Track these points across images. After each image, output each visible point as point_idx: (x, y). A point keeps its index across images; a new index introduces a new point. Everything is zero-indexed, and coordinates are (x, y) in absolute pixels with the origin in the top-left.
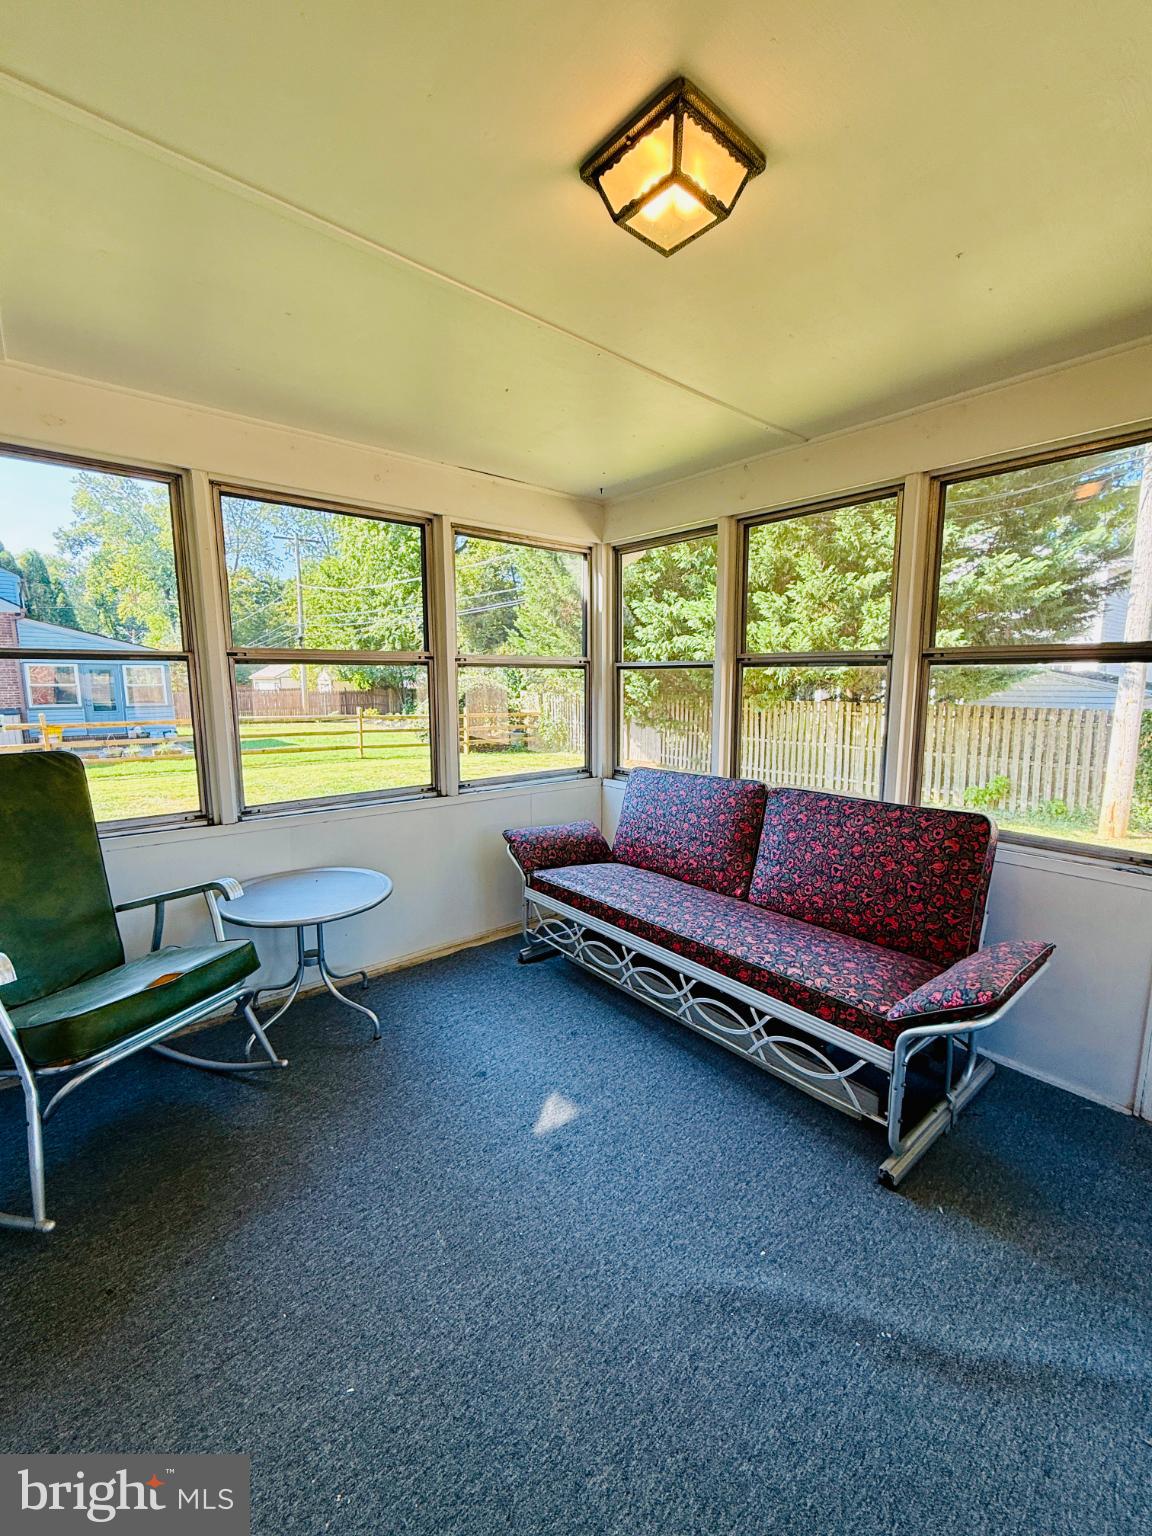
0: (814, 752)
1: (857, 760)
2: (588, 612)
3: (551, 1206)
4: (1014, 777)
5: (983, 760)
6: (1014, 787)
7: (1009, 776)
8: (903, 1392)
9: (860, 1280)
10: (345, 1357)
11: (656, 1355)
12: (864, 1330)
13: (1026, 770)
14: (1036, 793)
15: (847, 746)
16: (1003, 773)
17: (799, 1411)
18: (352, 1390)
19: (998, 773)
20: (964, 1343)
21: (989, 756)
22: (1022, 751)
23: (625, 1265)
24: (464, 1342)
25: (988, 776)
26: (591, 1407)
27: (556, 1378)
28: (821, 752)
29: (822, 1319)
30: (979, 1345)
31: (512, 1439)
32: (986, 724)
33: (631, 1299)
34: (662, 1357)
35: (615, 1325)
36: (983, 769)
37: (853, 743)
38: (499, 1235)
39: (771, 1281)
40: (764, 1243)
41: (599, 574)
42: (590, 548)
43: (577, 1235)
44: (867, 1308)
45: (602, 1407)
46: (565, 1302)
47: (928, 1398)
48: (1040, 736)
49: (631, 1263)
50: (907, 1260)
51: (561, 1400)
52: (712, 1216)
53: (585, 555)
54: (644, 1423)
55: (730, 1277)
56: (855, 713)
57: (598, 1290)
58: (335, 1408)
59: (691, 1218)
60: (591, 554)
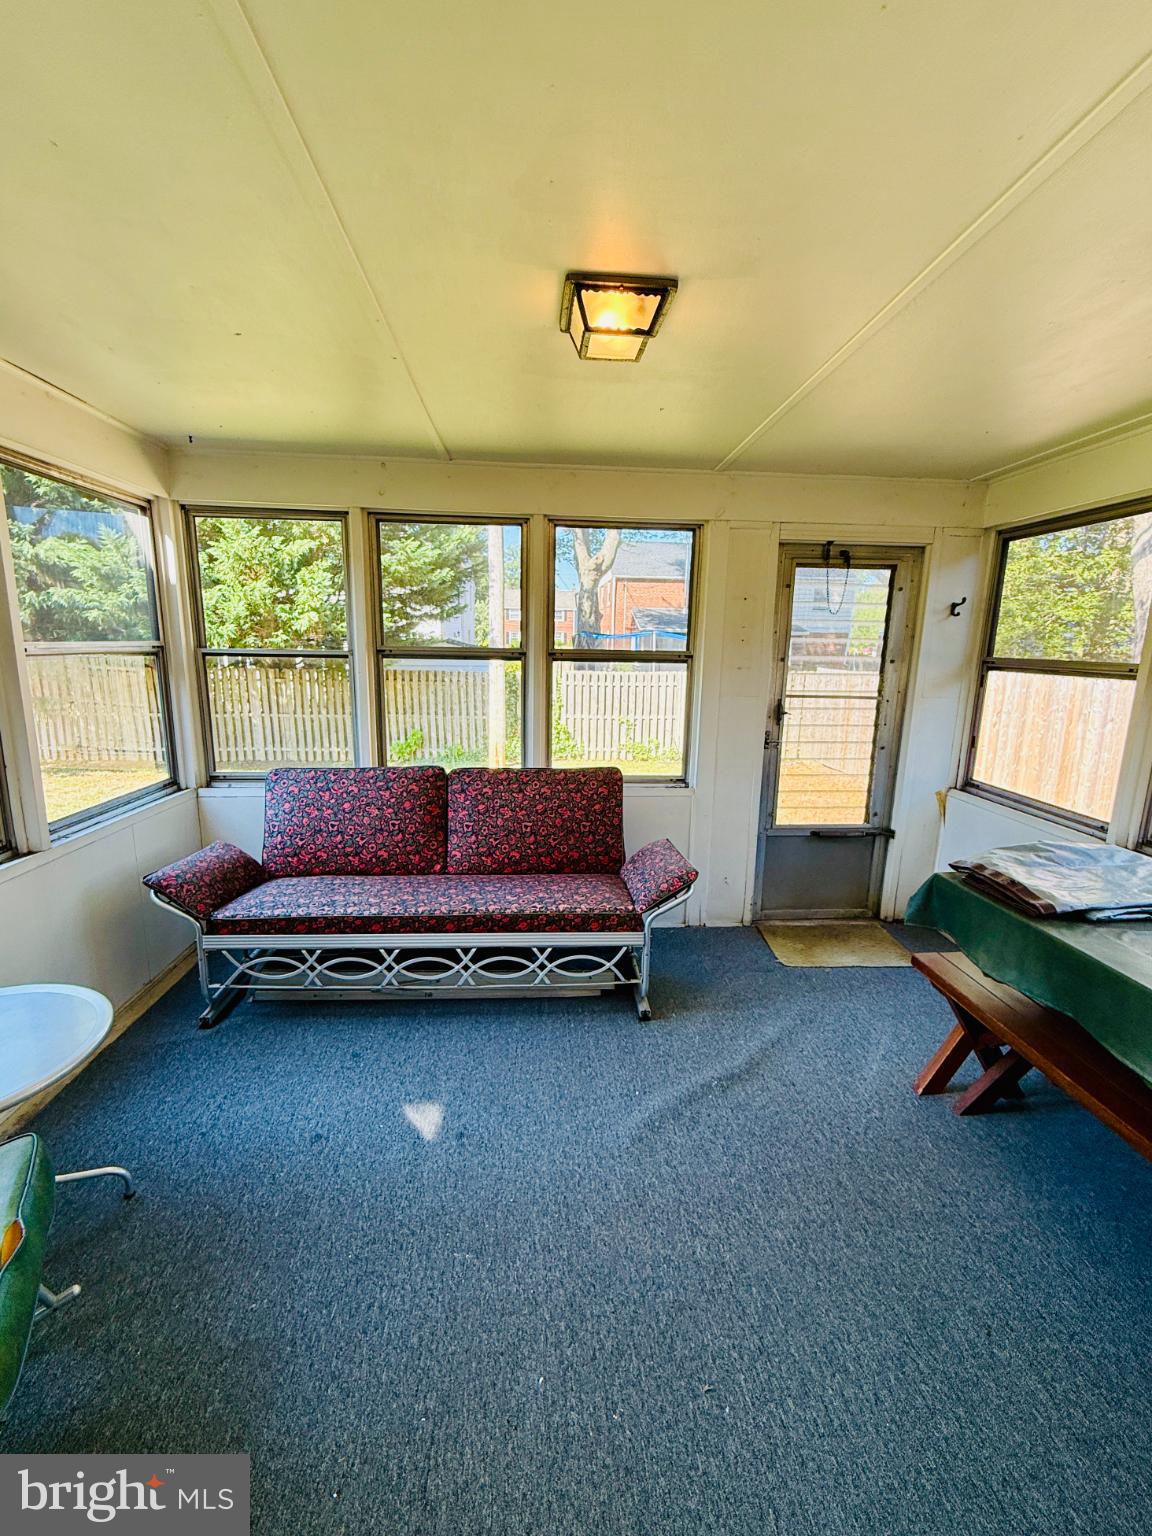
0: (238, 724)
1: (287, 728)
2: (155, 582)
3: (506, 1171)
4: (426, 730)
5: (401, 717)
6: (426, 737)
7: (421, 730)
8: (740, 1100)
9: (683, 1070)
10: (509, 1376)
11: (654, 1179)
12: (707, 1087)
13: (433, 723)
14: (442, 742)
15: (275, 714)
16: (417, 727)
17: (723, 1142)
18: (542, 1379)
19: (413, 727)
20: (736, 1063)
21: (405, 713)
22: (428, 708)
23: (588, 1158)
24: (565, 1281)
25: (406, 730)
26: (659, 1231)
27: (631, 1239)
28: (247, 723)
29: (691, 1099)
30: (740, 1060)
31: (649, 1283)
32: (399, 687)
33: (612, 1169)
34: (657, 1178)
35: (622, 1187)
36: (401, 725)
37: (281, 711)
38: (499, 1214)
39: (656, 1101)
40: (632, 1088)
41: (166, 537)
42: (149, 501)
43: (544, 1169)
44: (698, 1079)
45: (664, 1224)
46: (586, 1205)
47: (747, 1093)
48: (440, 694)
49: (589, 1154)
50: (685, 1047)
51: (646, 1244)
52: (595, 1097)
53: (143, 509)
54: (685, 1210)
55: (637, 1117)
56: (278, 680)
57: (593, 1182)
58: (546, 1398)
59: (587, 1106)
60: (150, 509)
